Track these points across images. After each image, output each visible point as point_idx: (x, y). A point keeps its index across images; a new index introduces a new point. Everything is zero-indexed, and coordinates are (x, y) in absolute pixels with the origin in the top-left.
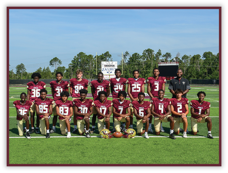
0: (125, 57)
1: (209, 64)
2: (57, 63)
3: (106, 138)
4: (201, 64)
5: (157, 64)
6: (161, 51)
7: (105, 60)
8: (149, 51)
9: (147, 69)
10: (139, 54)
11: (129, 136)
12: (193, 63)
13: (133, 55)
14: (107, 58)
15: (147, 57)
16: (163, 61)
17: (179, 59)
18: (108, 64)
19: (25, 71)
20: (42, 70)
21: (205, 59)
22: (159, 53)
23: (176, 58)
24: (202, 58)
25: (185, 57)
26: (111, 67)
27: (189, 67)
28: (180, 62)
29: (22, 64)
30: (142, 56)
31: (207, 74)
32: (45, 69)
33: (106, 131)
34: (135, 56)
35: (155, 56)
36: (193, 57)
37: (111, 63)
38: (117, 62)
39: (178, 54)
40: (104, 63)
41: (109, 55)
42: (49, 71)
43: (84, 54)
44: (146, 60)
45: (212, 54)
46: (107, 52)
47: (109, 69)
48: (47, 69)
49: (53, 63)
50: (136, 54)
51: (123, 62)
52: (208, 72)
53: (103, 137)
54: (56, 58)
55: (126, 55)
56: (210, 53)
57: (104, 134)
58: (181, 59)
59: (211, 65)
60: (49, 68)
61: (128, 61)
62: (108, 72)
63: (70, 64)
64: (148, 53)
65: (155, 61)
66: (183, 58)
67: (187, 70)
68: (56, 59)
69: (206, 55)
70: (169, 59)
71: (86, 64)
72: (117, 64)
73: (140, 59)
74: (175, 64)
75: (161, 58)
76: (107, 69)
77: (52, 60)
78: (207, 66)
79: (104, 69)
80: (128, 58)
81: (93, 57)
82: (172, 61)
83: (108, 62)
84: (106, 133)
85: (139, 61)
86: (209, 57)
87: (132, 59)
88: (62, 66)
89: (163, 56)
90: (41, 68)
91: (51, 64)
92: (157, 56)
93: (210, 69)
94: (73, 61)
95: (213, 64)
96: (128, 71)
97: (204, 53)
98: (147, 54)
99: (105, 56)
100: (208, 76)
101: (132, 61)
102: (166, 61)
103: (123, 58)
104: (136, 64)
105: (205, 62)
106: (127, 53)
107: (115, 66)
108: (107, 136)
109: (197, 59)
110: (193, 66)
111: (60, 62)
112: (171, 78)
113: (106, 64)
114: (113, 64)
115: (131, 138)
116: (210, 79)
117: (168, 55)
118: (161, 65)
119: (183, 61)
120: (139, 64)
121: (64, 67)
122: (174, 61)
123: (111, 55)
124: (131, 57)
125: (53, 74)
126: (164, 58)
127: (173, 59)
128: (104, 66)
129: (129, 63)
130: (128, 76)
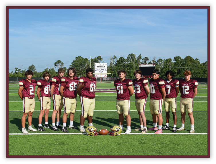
0: (113, 60)
1: (178, 66)
2: (60, 64)
3: (91, 135)
4: (173, 65)
5: (138, 66)
6: (141, 56)
7: (98, 63)
8: (132, 56)
9: (130, 70)
10: (124, 58)
11: (115, 133)
12: (166, 65)
13: (119, 59)
14: (100, 61)
15: (131, 60)
16: (143, 63)
17: (155, 62)
18: (100, 65)
19: (35, 71)
20: (48, 70)
21: (175, 61)
22: (140, 57)
23: (153, 61)
24: (173, 61)
25: (160, 60)
26: (102, 68)
27: (163, 68)
28: (156, 64)
29: (33, 65)
30: (127, 59)
31: (177, 73)
32: (51, 69)
33: (91, 128)
34: (121, 59)
35: (136, 59)
36: (166, 60)
37: (102, 64)
38: (107, 64)
39: (155, 58)
40: (96, 65)
41: (100, 58)
42: (54, 71)
43: (81, 57)
44: (129, 62)
45: (181, 58)
46: (100, 56)
47: (101, 69)
48: (52, 69)
49: (57, 65)
50: (122, 58)
51: (112, 64)
52: (178, 72)
53: (89, 134)
54: (59, 60)
55: (114, 59)
56: (179, 57)
57: (90, 131)
58: (157, 62)
59: (180, 66)
60: (54, 69)
61: (116, 63)
62: (100, 72)
63: (70, 65)
64: (132, 57)
65: (137, 63)
66: (158, 61)
67: (162, 70)
68: (59, 62)
69: (176, 59)
70: (147, 62)
71: (83, 65)
72: (107, 65)
73: (124, 61)
74: (152, 66)
75: (141, 61)
76: (99, 69)
77: (56, 62)
78: (177, 67)
79: (97, 70)
80: (115, 60)
81: (89, 60)
82: (150, 63)
83: (100, 64)
84: (92, 130)
85: (124, 63)
86: (178, 60)
87: (119, 62)
88: (64, 67)
89: (143, 60)
90: (47, 69)
91: (55, 65)
92: (138, 59)
93: (179, 70)
94: (72, 63)
95: (182, 66)
96: (116, 70)
97: (175, 57)
98: (130, 57)
99: (98, 59)
100: (178, 75)
101: (119, 63)
102: (145, 63)
103: (111, 61)
104: (122, 66)
105: (175, 64)
106: (115, 57)
107: (105, 67)
108: (93, 133)
109: (169, 62)
110: (166, 68)
111: (62, 64)
112: (149, 77)
113: (98, 65)
114: (104, 65)
115: (116, 135)
116: (179, 77)
117: (146, 59)
118: (142, 66)
119: (159, 63)
120: (124, 66)
121: (65, 68)
122: (152, 63)
123: (102, 59)
124: (118, 60)
125: (56, 73)
126: (143, 61)
127: (151, 62)
128: (97, 67)
129: (116, 65)
130: (116, 75)
